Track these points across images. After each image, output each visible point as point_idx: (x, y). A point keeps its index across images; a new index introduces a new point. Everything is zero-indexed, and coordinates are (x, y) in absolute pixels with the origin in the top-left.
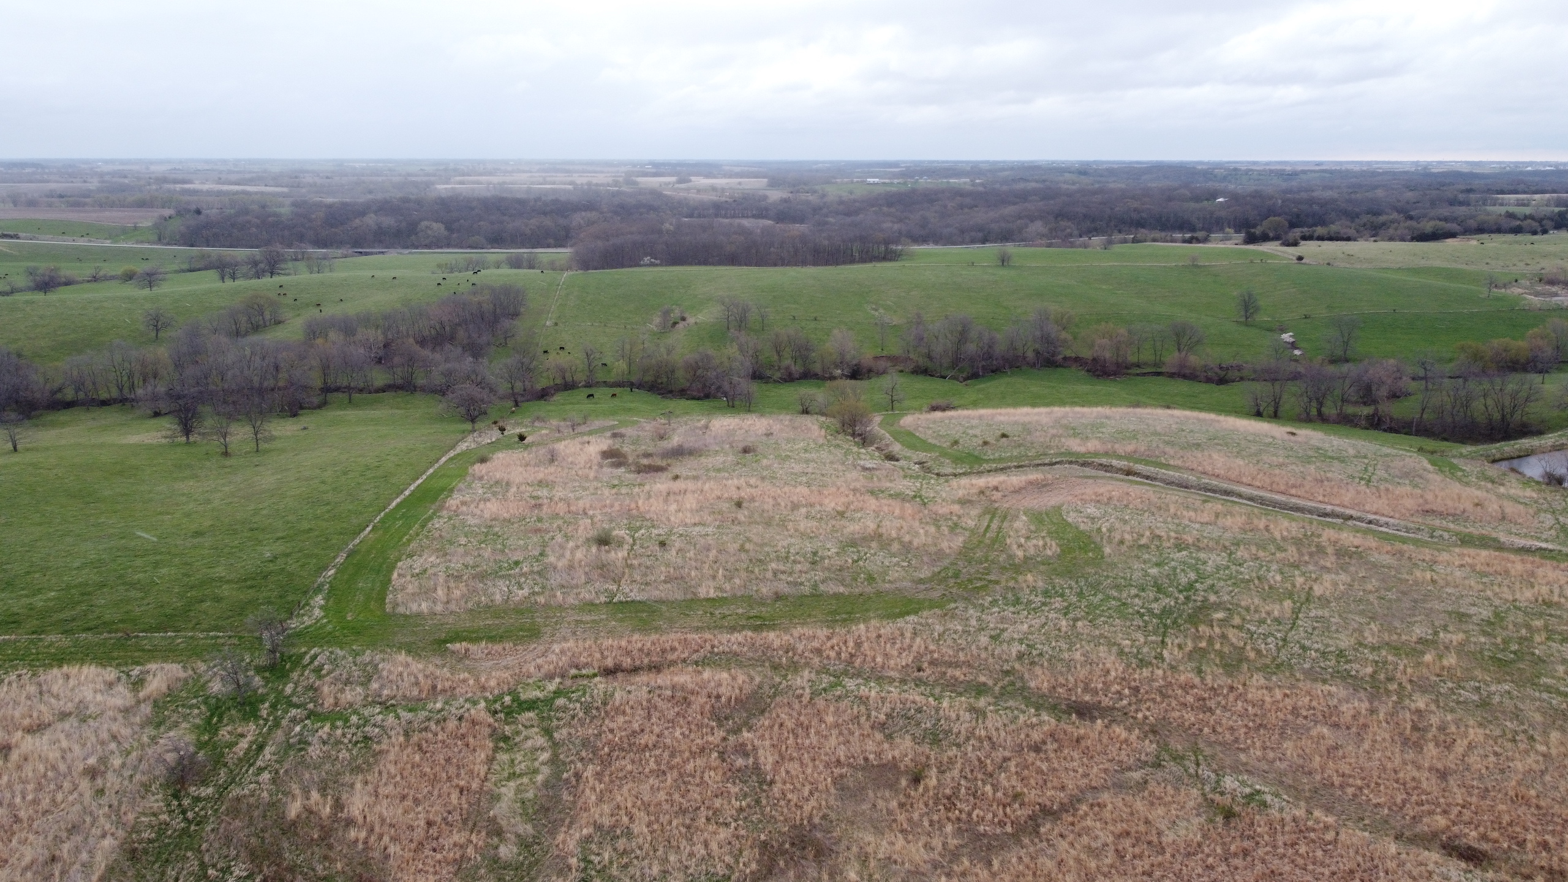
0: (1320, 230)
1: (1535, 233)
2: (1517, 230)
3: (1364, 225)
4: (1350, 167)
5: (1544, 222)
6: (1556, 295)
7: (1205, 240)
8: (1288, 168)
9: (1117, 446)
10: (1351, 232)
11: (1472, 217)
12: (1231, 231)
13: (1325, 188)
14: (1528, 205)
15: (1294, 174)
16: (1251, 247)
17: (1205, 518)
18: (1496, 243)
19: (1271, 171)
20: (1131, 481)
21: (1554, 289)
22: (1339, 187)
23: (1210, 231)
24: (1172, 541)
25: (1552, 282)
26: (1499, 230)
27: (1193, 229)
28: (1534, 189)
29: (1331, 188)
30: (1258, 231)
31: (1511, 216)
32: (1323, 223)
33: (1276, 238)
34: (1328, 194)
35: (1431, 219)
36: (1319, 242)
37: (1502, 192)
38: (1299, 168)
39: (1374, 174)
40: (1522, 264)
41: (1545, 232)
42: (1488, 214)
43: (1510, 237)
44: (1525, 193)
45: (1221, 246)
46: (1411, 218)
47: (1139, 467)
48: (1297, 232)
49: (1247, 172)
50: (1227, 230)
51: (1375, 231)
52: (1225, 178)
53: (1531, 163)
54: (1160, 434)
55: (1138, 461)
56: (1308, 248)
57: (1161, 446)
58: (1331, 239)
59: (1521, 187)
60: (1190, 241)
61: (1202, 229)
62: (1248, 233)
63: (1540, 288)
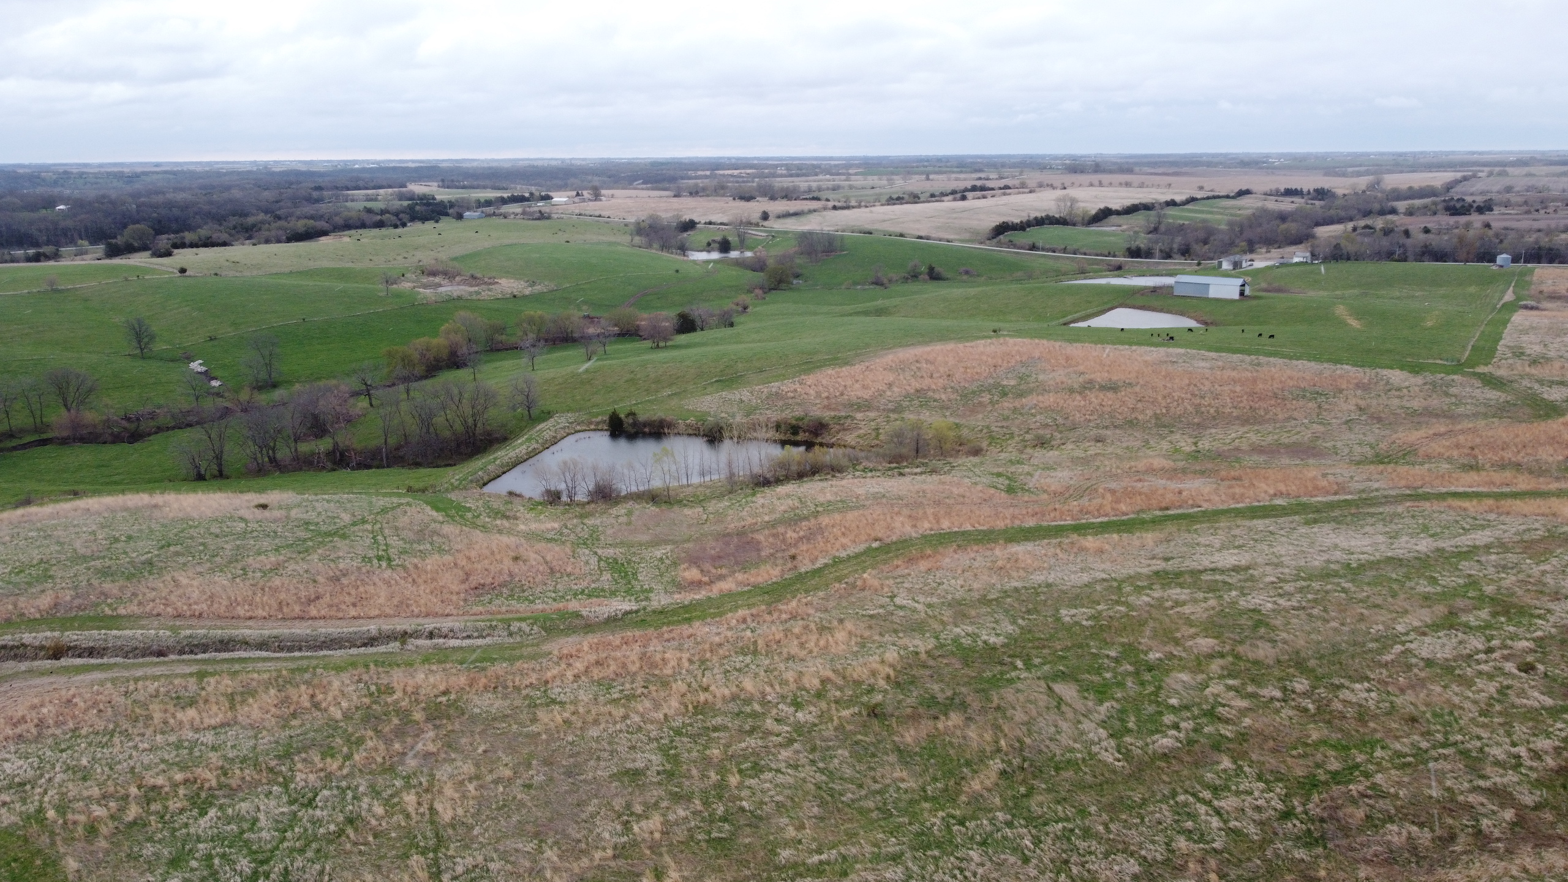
0: (189, 236)
1: (396, 226)
2: (380, 225)
3: (235, 228)
4: (192, 168)
5: (400, 216)
6: (441, 285)
7: (56, 256)
8: (126, 170)
9: (22, 602)
10: (224, 237)
11: (334, 214)
12: (85, 243)
13: (176, 190)
14: (376, 200)
15: (133, 177)
16: (117, 261)
17: (216, 715)
18: (368, 238)
19: (109, 174)
20: (66, 670)
21: (438, 279)
22: (190, 189)
23: (58, 244)
24: (182, 791)
25: (433, 274)
26: (365, 225)
27: (36, 244)
28: (372, 184)
29: (183, 190)
30: (119, 240)
31: (369, 211)
32: (190, 228)
33: (144, 248)
34: (180, 197)
35: (299, 218)
36: (195, 250)
37: (348, 189)
38: (139, 170)
39: (219, 174)
40: (400, 258)
41: (404, 225)
42: (349, 210)
43: (375, 231)
44: (367, 188)
45: (78, 262)
46: (279, 218)
47: (72, 636)
48: (163, 241)
49: (81, 175)
50: (80, 242)
51: (249, 232)
52: (55, 183)
53: (356, 162)
54: (85, 559)
55: (66, 624)
56: (184, 257)
57: (95, 582)
58: (205, 245)
59: (361, 183)
60: (37, 258)
61: (48, 243)
62: (109, 245)
63: (425, 280)
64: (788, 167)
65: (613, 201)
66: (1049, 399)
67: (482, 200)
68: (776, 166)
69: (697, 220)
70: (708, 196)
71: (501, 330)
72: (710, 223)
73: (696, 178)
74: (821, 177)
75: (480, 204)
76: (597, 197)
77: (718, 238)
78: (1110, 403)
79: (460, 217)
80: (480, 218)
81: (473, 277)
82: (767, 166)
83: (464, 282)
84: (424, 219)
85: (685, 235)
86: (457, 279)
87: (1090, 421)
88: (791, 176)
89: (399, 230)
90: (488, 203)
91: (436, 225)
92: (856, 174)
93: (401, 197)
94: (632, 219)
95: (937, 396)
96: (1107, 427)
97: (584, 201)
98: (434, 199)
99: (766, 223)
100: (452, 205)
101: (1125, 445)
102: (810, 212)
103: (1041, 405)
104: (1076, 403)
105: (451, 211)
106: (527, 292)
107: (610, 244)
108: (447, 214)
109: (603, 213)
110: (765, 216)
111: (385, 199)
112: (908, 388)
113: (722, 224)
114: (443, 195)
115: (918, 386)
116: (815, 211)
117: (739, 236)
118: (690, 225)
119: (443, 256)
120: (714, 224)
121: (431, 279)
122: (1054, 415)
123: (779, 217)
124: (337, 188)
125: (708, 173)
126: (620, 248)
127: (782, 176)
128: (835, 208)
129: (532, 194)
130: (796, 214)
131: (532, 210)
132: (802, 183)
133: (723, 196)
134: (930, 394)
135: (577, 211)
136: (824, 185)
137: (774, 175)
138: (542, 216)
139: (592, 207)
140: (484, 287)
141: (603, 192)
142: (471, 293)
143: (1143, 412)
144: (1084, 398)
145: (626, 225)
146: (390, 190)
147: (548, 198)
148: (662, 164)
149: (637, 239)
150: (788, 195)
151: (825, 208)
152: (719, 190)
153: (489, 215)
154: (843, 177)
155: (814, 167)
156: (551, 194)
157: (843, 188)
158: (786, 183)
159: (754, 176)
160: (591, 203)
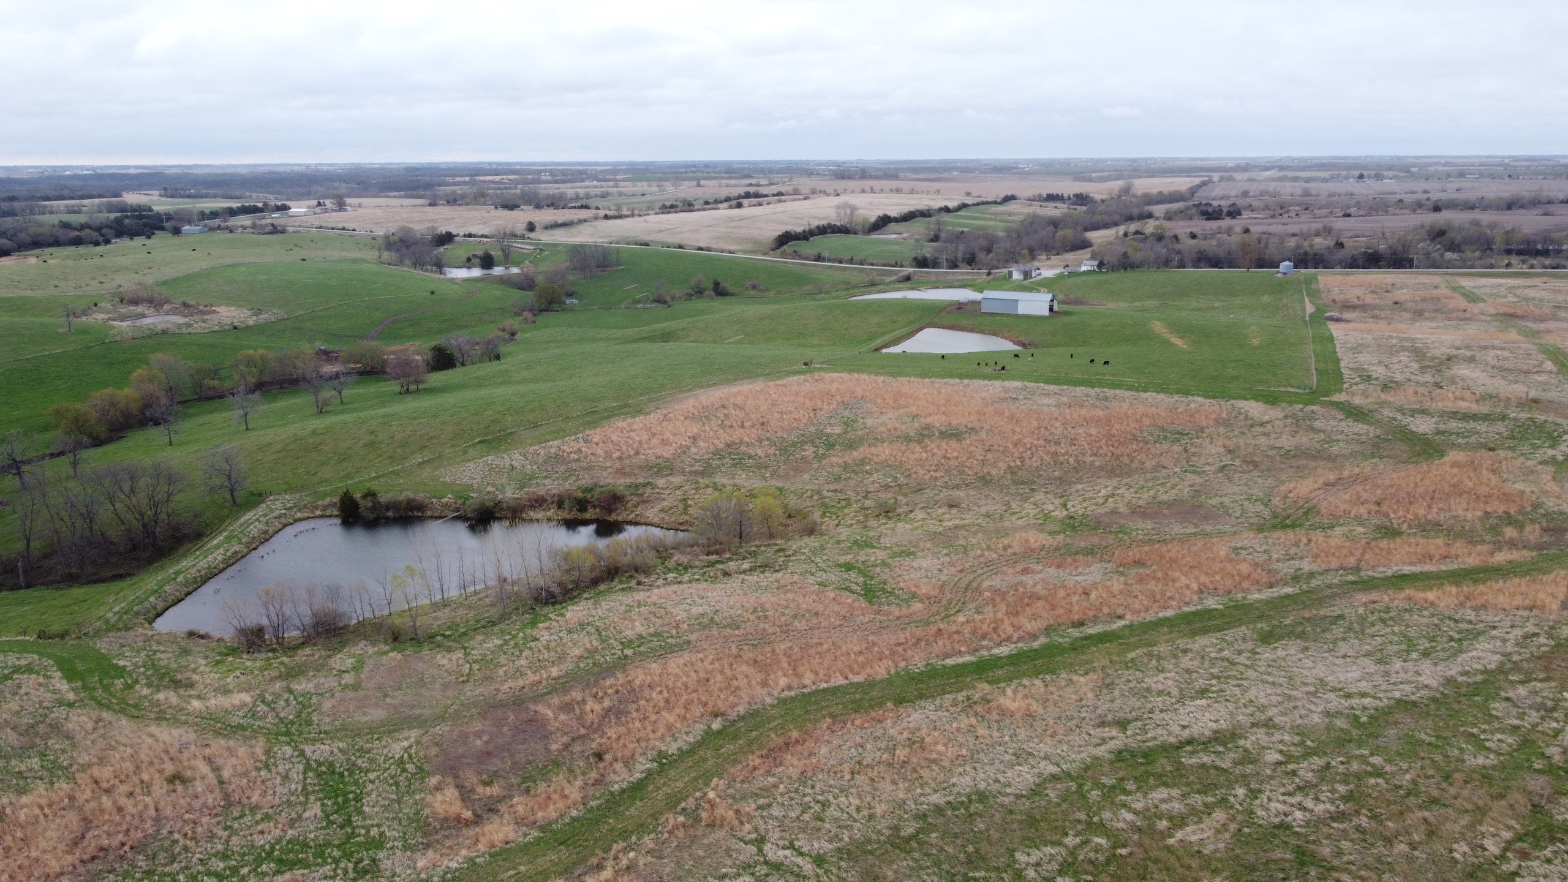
1: (97, 244)
2: (77, 242)
5: (104, 231)
6: (144, 316)
11: (23, 230)
14: (79, 212)
18: (58, 258)
21: (139, 309)
25: (135, 302)
26: (57, 243)
28: (79, 193)
31: (66, 226)
37: (48, 199)
40: (94, 283)
41: (107, 242)
42: (41, 225)
43: (71, 250)
44: (72, 198)
53: (67, 168)
59: (66, 193)
63: (124, 310)
64: (552, 173)
65: (360, 210)
66: (884, 452)
67: (207, 212)
68: (540, 172)
69: (454, 232)
70: (467, 204)
71: (215, 373)
72: (470, 235)
73: (455, 184)
74: (587, 183)
75: (203, 216)
76: (341, 207)
77: (480, 253)
78: (955, 454)
79: (177, 231)
80: (201, 232)
81: (184, 304)
82: (530, 172)
83: (175, 312)
84: (133, 234)
85: (441, 249)
86: (166, 307)
87: (936, 479)
88: (556, 182)
89: (100, 249)
90: (214, 215)
91: (147, 242)
92: (624, 180)
93: (111, 208)
94: (380, 232)
95: (751, 451)
96: (957, 487)
97: (326, 211)
98: (151, 210)
99: (532, 235)
100: (169, 217)
101: (983, 510)
102: (581, 221)
103: (876, 459)
104: (915, 456)
105: (167, 225)
106: (251, 322)
107: (355, 261)
108: (162, 229)
109: (347, 226)
110: (531, 227)
111: (91, 210)
112: (715, 441)
113: (483, 236)
114: (160, 204)
115: (728, 439)
116: (585, 221)
117: (503, 250)
118: (447, 239)
119: (149, 280)
120: (475, 236)
121: (132, 308)
122: (893, 472)
123: (546, 228)
124: (33, 198)
125: (467, 179)
126: (366, 266)
127: (546, 182)
128: (606, 217)
129: (266, 204)
130: (564, 225)
131: (264, 222)
132: (569, 190)
133: (484, 204)
134: (743, 448)
135: (317, 224)
136: (592, 192)
137: (539, 181)
138: (275, 230)
139: (335, 219)
140: (197, 317)
141: (348, 201)
142: (179, 326)
143: (994, 465)
144: (925, 449)
145: (374, 239)
146: (97, 201)
147: (286, 208)
148: (417, 169)
149: (386, 255)
150: (555, 203)
151: (596, 218)
152: (479, 198)
153: (212, 229)
154: (611, 184)
155: (580, 172)
156: (288, 203)
157: (613, 194)
158: (552, 189)
159: (517, 182)
160: (334, 214)
